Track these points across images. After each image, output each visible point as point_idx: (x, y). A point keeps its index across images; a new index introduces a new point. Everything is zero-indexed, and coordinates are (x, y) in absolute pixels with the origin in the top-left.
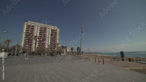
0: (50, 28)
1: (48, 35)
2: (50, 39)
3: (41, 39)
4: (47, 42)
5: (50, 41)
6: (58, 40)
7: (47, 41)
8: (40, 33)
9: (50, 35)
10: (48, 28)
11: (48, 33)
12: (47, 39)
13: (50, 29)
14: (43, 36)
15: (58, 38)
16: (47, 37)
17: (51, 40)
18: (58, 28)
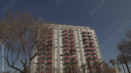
0: (79, 29)
1: (77, 42)
2: (83, 49)
3: (68, 51)
4: (79, 56)
5: (83, 54)
6: (98, 49)
7: (79, 53)
8: (63, 39)
9: (82, 42)
10: (76, 30)
11: (77, 38)
12: (78, 50)
13: (80, 32)
14: (70, 45)
15: (97, 46)
16: (78, 46)
17: (85, 51)
18: (92, 28)
